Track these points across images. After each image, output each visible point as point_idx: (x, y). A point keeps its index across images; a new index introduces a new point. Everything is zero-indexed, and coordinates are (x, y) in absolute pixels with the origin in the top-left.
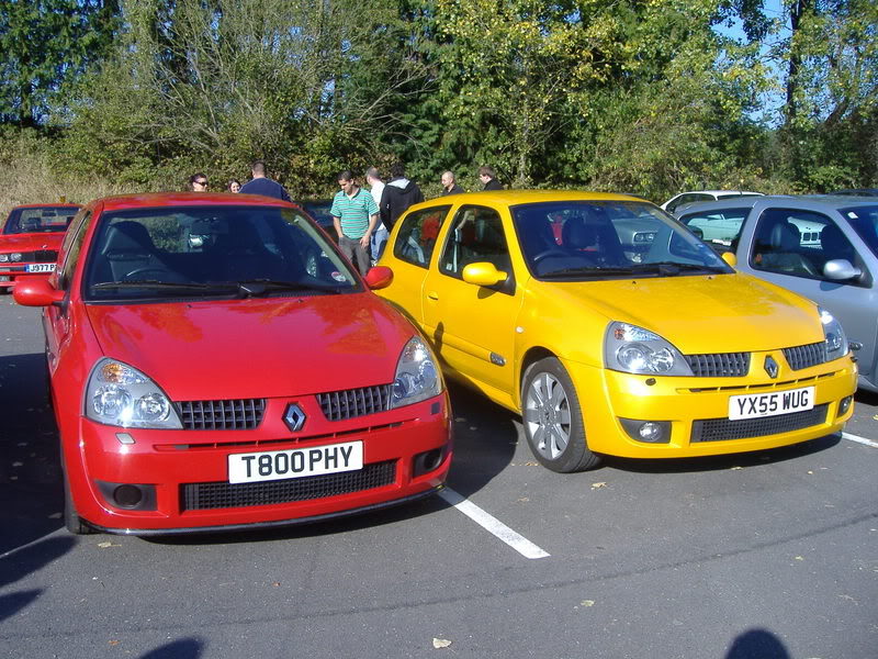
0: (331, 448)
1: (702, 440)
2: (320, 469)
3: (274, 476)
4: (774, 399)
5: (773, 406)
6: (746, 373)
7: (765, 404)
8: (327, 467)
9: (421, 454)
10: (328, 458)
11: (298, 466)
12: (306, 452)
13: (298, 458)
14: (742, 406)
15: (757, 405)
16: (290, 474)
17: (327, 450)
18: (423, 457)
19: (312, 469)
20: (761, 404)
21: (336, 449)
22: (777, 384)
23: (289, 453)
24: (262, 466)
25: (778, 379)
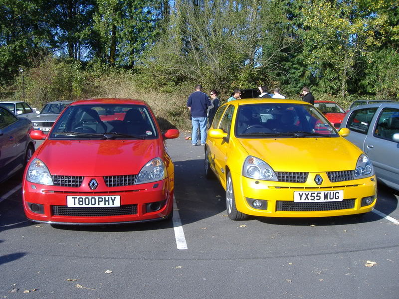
0: (107, 197)
1: (283, 210)
2: (102, 205)
3: (84, 206)
4: (319, 195)
5: (318, 198)
6: (305, 181)
7: (314, 196)
8: (105, 204)
9: (149, 203)
10: (105, 201)
11: (93, 203)
12: (97, 198)
13: (93, 200)
14: (301, 196)
15: (309, 196)
16: (90, 206)
17: (105, 198)
18: (150, 205)
19: (99, 205)
20: (311, 196)
21: (109, 198)
22: (320, 188)
23: (90, 197)
24: (79, 201)
25: (322, 185)
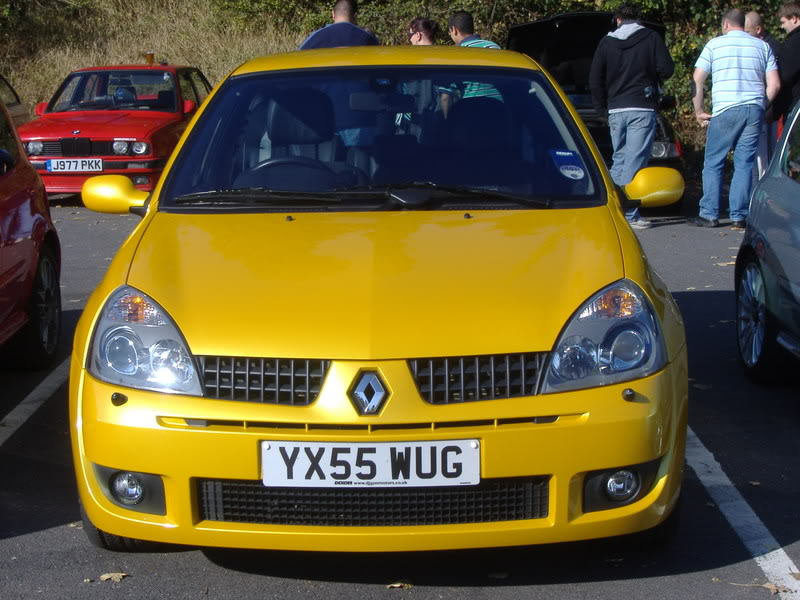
1: (227, 518)
4: (366, 457)
5: (366, 470)
6: (313, 398)
7: (346, 465)
14: (290, 462)
15: (325, 463)
20: (334, 462)
22: (375, 428)
25: (382, 418)
